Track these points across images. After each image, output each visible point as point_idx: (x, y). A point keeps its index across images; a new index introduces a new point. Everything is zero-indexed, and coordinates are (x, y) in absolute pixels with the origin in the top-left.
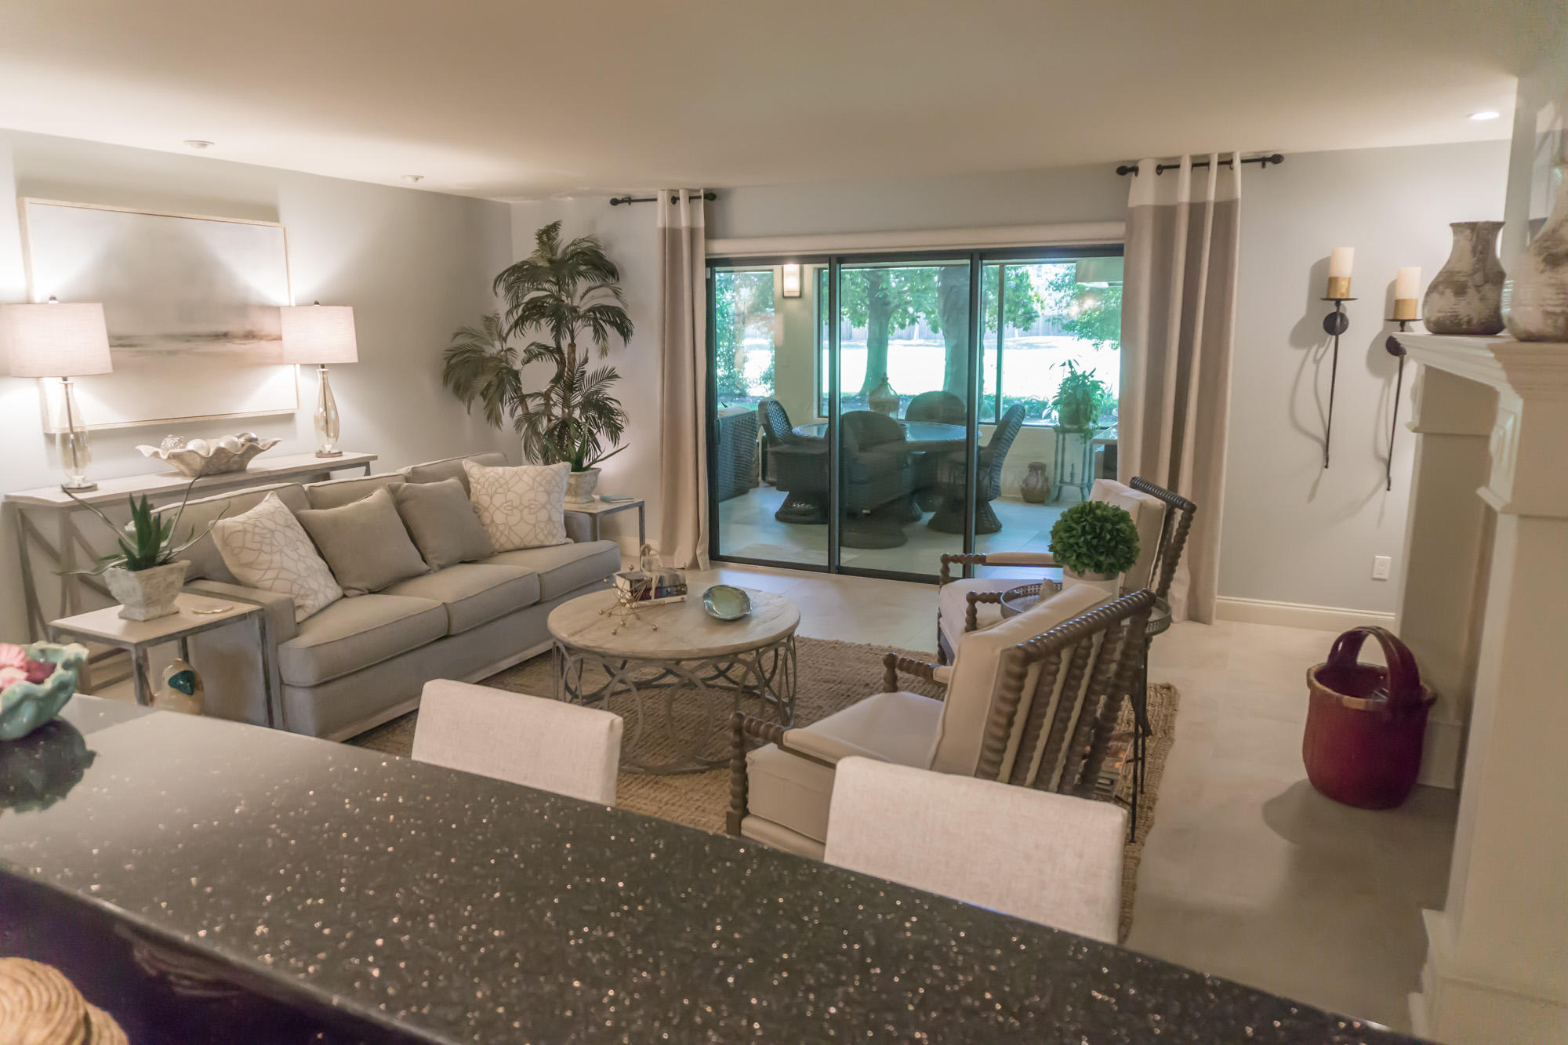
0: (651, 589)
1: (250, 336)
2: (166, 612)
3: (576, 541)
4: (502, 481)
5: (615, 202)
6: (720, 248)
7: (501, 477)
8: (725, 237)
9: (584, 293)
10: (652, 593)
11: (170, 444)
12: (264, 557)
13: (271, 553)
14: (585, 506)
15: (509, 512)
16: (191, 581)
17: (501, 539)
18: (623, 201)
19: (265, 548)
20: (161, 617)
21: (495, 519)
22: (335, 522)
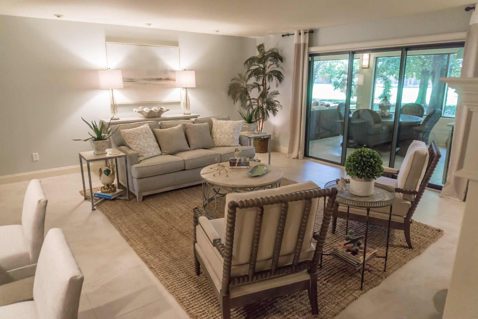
0: (236, 163)
1: (167, 79)
2: (102, 153)
3: (241, 146)
4: (221, 125)
5: (283, 36)
6: (313, 50)
7: (221, 124)
8: (316, 46)
9: (270, 66)
10: (236, 164)
11: (140, 109)
12: (134, 141)
13: (137, 140)
14: (249, 134)
15: (221, 135)
16: (120, 146)
17: (217, 143)
18: (286, 35)
19: (136, 139)
20: (101, 154)
21: (217, 136)
22: (162, 133)
